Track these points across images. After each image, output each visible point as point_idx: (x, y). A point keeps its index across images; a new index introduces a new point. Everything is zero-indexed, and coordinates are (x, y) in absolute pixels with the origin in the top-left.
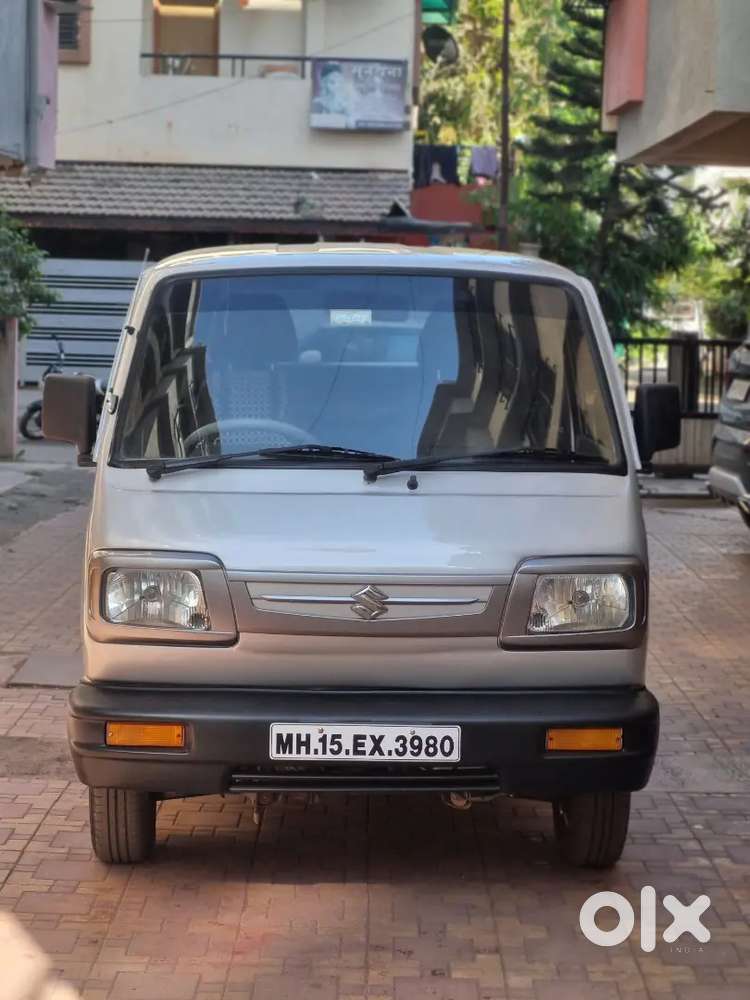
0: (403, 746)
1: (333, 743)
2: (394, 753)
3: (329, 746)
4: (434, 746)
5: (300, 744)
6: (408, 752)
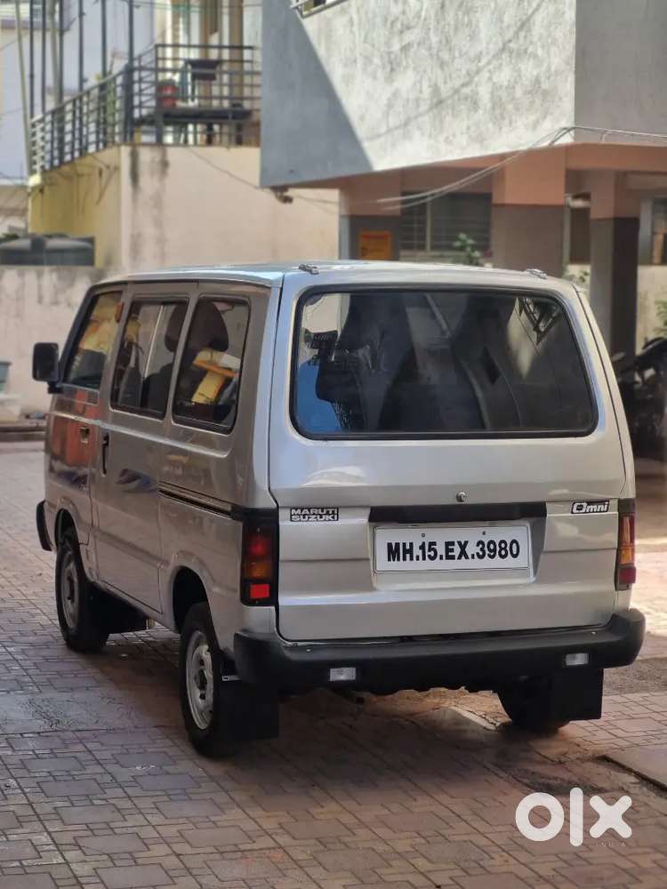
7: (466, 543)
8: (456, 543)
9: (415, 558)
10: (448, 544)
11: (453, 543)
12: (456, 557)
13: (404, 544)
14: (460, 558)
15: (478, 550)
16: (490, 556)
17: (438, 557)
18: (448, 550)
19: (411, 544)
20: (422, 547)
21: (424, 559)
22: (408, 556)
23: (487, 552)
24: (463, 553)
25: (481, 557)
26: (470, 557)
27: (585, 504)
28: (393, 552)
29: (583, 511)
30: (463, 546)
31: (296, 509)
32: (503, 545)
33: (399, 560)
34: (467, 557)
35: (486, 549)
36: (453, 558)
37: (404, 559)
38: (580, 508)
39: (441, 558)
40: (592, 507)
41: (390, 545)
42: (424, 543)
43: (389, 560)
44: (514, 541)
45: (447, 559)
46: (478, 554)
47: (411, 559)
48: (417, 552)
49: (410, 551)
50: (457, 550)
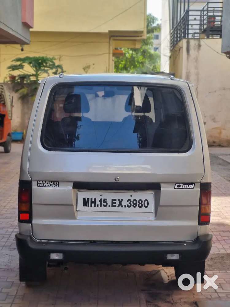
7: (122, 200)
8: (117, 200)
9: (96, 206)
10: (113, 200)
11: (115, 200)
12: (117, 206)
13: (92, 199)
14: (118, 206)
15: (128, 203)
16: (133, 206)
17: (108, 206)
18: (113, 203)
19: (95, 199)
20: (100, 201)
21: (101, 206)
22: (93, 204)
23: (132, 205)
24: (120, 205)
25: (129, 207)
26: (124, 206)
27: (182, 185)
28: (86, 202)
29: (181, 187)
30: (120, 201)
31: (40, 181)
32: (140, 202)
33: (88, 206)
34: (122, 206)
35: (132, 203)
36: (115, 206)
37: (91, 206)
38: (179, 186)
39: (109, 206)
40: (185, 186)
41: (84, 199)
42: (101, 199)
43: (84, 206)
44: (146, 200)
45: (112, 207)
46: (128, 205)
47: (95, 206)
48: (98, 203)
49: (95, 202)
50: (117, 203)
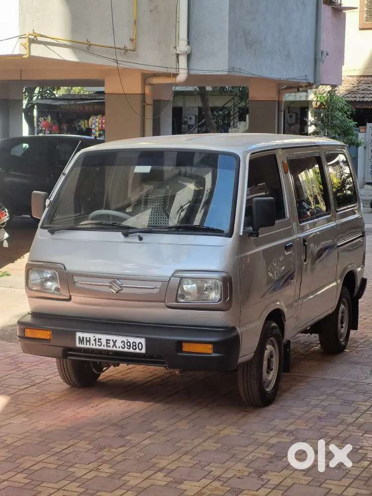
0: (124, 345)
1: (99, 342)
2: (121, 347)
3: (97, 343)
4: (135, 346)
5: (87, 341)
6: (126, 348)
